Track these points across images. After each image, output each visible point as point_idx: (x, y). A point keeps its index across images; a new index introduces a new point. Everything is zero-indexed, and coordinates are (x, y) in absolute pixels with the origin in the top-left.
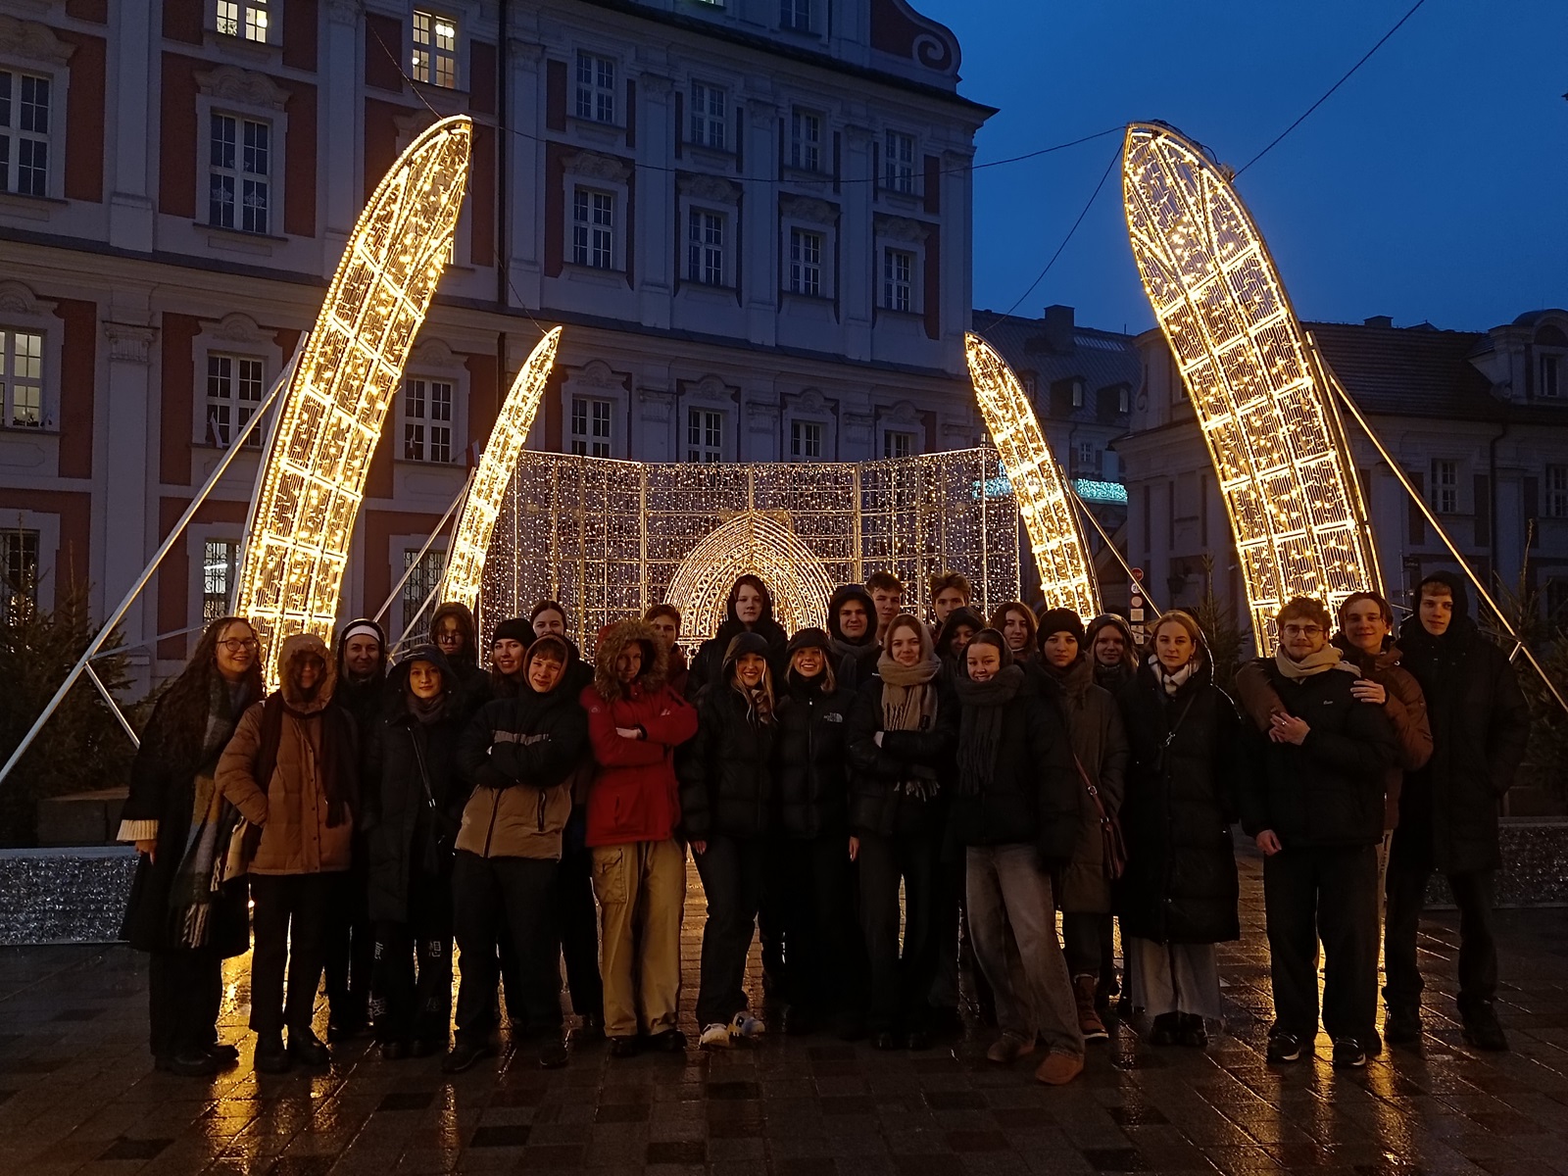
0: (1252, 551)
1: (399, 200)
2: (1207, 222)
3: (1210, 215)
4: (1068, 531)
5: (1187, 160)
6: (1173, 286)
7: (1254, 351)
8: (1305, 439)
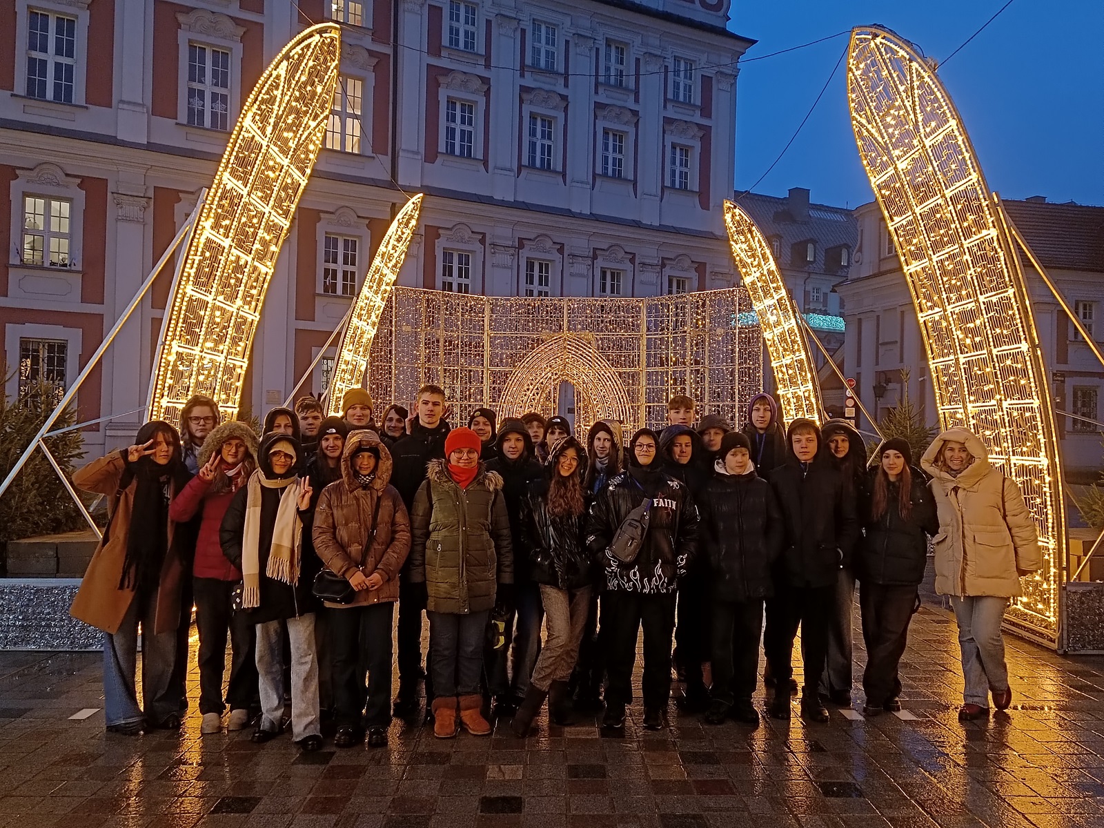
0: (941, 367)
1: (281, 88)
2: (915, 105)
3: (917, 99)
4: (799, 350)
5: (900, 54)
6: (885, 158)
7: (949, 209)
8: (990, 279)
